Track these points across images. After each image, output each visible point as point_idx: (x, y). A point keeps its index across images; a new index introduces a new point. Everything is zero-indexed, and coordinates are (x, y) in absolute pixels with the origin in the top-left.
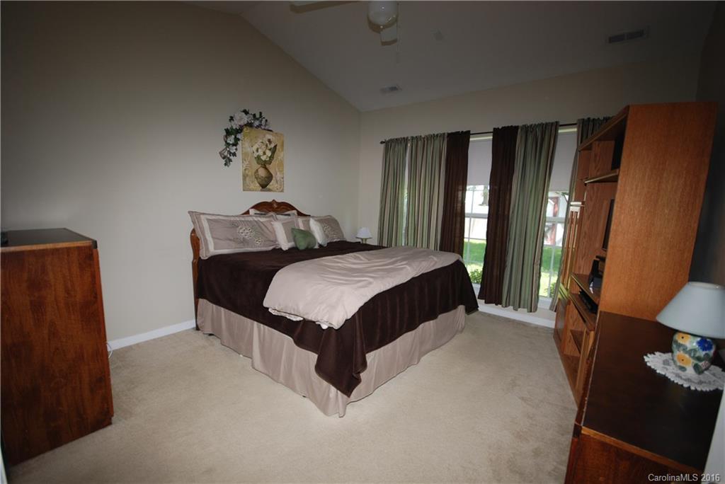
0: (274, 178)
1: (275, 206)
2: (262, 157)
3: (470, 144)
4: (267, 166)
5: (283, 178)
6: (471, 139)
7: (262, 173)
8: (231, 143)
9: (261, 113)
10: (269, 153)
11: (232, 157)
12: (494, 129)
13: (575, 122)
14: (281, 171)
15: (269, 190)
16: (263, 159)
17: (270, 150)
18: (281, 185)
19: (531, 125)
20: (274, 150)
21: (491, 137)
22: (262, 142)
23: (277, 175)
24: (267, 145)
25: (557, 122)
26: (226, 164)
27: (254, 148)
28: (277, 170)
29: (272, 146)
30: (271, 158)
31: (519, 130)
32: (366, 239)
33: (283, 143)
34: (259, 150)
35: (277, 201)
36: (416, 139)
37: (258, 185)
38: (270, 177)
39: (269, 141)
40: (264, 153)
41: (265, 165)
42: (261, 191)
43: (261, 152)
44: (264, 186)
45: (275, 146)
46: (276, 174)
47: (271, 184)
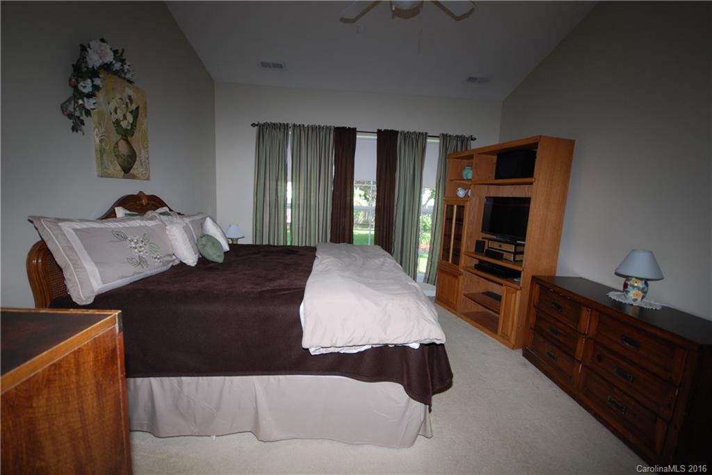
0: (138, 158)
1: (144, 202)
2: (122, 123)
3: (357, 141)
4: (129, 138)
5: (148, 159)
6: (357, 136)
7: (123, 149)
8: (86, 91)
9: (123, 50)
10: (130, 118)
11: (84, 117)
12: (378, 130)
13: (438, 135)
14: (146, 148)
15: (134, 177)
16: (124, 127)
17: (131, 112)
18: (146, 170)
19: (408, 132)
20: (135, 113)
21: (376, 137)
22: (121, 99)
23: (142, 155)
24: (127, 106)
25: (426, 133)
26: (75, 129)
27: (112, 106)
28: (141, 145)
29: (133, 107)
30: (133, 125)
31: (399, 135)
32: (237, 239)
33: (146, 103)
34: (119, 111)
35: (147, 193)
36: (299, 128)
37: (120, 168)
38: (132, 157)
39: (130, 97)
40: (125, 117)
41: (126, 135)
42: (124, 178)
43: (120, 115)
44: (127, 170)
45: (137, 108)
46: (140, 152)
47: (134, 167)
